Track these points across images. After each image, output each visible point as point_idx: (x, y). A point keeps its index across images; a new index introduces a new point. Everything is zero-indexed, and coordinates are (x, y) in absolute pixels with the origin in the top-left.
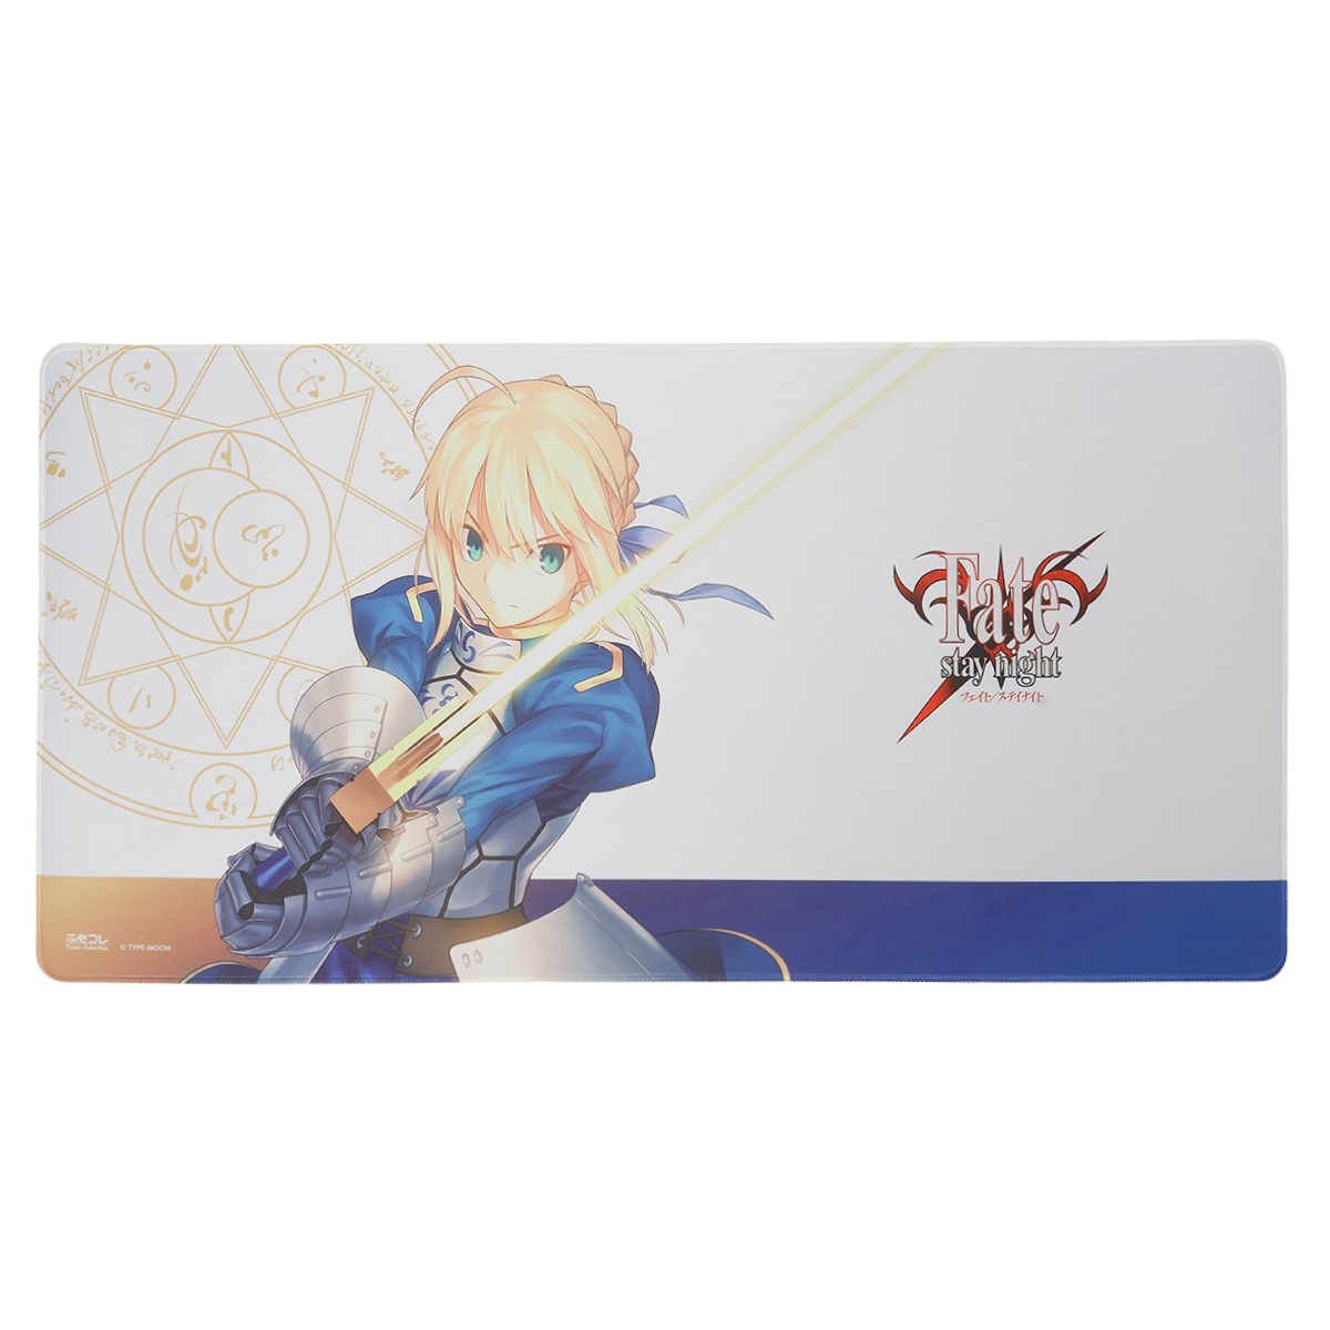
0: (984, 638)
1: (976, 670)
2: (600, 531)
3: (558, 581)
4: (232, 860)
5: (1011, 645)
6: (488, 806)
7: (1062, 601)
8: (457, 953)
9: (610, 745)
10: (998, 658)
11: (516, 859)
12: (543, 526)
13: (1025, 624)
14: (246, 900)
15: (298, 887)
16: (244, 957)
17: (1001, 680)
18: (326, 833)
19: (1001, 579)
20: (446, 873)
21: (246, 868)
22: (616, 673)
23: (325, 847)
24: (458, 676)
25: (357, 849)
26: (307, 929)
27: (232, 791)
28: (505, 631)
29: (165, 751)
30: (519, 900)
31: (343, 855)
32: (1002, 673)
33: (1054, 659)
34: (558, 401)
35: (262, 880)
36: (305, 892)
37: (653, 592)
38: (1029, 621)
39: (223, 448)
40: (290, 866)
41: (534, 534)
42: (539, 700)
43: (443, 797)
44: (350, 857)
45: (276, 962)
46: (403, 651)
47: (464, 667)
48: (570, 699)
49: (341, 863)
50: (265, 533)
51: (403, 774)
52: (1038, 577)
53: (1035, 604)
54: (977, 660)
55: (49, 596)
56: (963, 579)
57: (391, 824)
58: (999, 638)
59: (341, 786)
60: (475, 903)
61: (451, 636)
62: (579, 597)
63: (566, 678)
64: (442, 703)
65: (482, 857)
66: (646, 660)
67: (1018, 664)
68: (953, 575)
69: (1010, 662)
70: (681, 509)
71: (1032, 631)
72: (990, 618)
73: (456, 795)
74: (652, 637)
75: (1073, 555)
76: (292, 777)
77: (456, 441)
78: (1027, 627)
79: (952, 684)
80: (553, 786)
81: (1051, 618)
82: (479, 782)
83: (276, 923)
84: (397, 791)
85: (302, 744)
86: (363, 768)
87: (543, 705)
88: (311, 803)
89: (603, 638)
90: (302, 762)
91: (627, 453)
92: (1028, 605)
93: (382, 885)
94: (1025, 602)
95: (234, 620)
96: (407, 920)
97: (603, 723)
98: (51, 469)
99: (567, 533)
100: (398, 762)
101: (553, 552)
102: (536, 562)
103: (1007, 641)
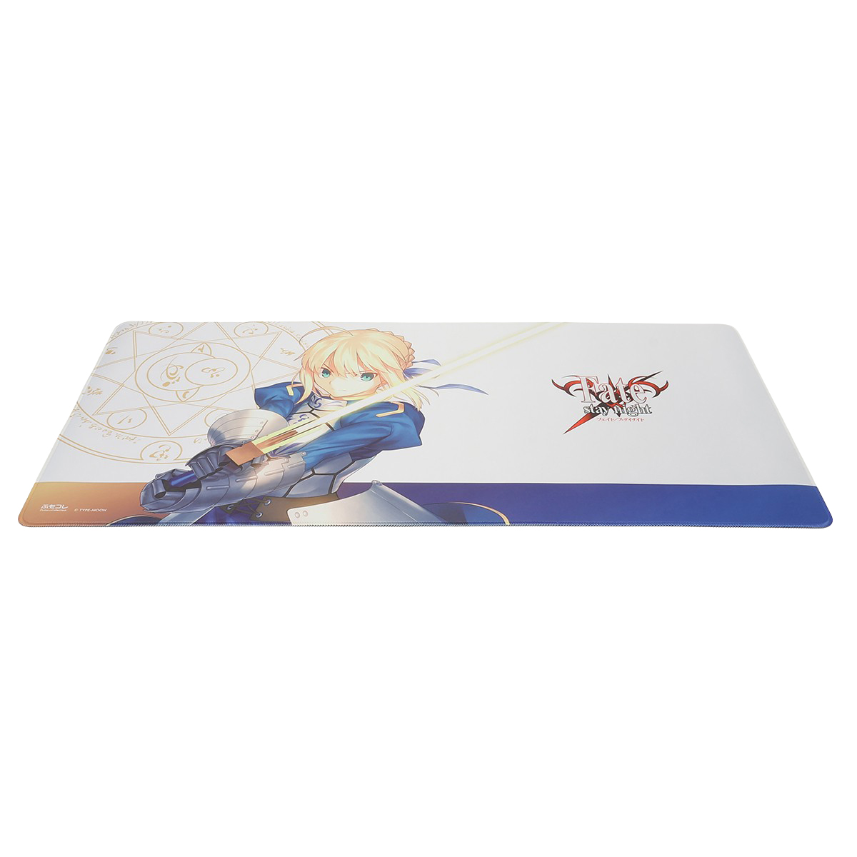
0: (606, 401)
1: (603, 411)
2: (394, 370)
3: (371, 384)
4: (158, 476)
5: (621, 403)
6: (321, 455)
7: (645, 390)
8: (292, 513)
9: (395, 434)
10: (615, 408)
11: (335, 475)
12: (364, 368)
13: (627, 397)
14: (161, 490)
15: (198, 485)
16: (155, 513)
17: (619, 414)
18: (219, 465)
19: (610, 383)
20: (290, 480)
21: (166, 478)
22: (400, 411)
23: (217, 471)
24: (310, 412)
25: (237, 471)
26: (196, 502)
27: (167, 450)
28: (340, 398)
29: (132, 437)
30: (335, 490)
31: (228, 473)
32: (619, 412)
33: (647, 408)
34: (374, 335)
35: (173, 483)
36: (200, 487)
37: (421, 386)
38: (629, 395)
39: (201, 347)
40: (194, 477)
41: (359, 370)
42: (356, 419)
43: (294, 452)
44: (232, 474)
45: (172, 515)
46: (281, 404)
47: (313, 409)
48: (373, 419)
49: (226, 476)
50: (214, 370)
51: (271, 445)
52: (631, 383)
53: (631, 391)
54: (604, 408)
55: (89, 388)
56: (590, 383)
57: (260, 461)
58: (614, 401)
59: (233, 448)
60: (306, 492)
61: (309, 399)
62: (381, 388)
63: (372, 413)
64: (299, 421)
65: (314, 474)
66: (417, 407)
67: (627, 409)
68: (584, 383)
69: (622, 409)
70: (437, 363)
71: (632, 400)
72: (608, 395)
73: (303, 451)
74: (421, 401)
75: (647, 378)
76: (206, 444)
77: (321, 345)
78: (629, 398)
79: (590, 416)
80: (361, 448)
81: (641, 395)
82: (315, 447)
83: (178, 499)
84: (266, 450)
85: (213, 433)
86: (249, 442)
87: (357, 422)
88: (214, 455)
89: (392, 400)
90: (212, 440)
91: (409, 348)
92: (628, 391)
93: (249, 484)
94: (625, 390)
95: (188, 396)
96: (263, 498)
97: (392, 427)
98: (108, 352)
99: (376, 370)
100: (269, 440)
101: (368, 375)
102: (359, 378)
103: (619, 402)
